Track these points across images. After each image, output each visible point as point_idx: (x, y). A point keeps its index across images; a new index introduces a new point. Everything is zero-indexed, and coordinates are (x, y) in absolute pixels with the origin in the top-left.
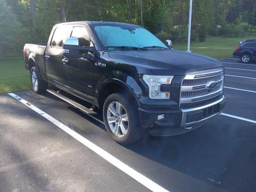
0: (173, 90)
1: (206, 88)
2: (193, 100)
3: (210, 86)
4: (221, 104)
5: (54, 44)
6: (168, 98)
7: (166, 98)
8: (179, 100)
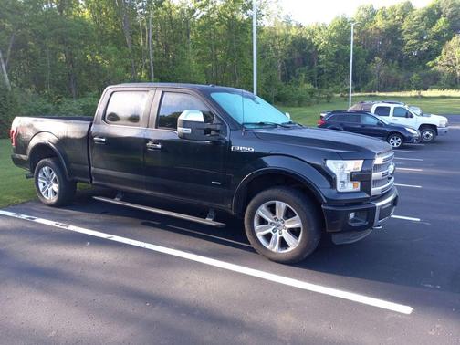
0: (363, 178)
2: (383, 190)
5: (114, 118)
6: (358, 189)
7: (355, 190)
8: (370, 190)
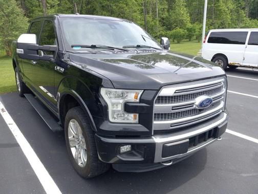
1: (194, 106)
3: (201, 104)
4: (219, 127)
6: (137, 121)
